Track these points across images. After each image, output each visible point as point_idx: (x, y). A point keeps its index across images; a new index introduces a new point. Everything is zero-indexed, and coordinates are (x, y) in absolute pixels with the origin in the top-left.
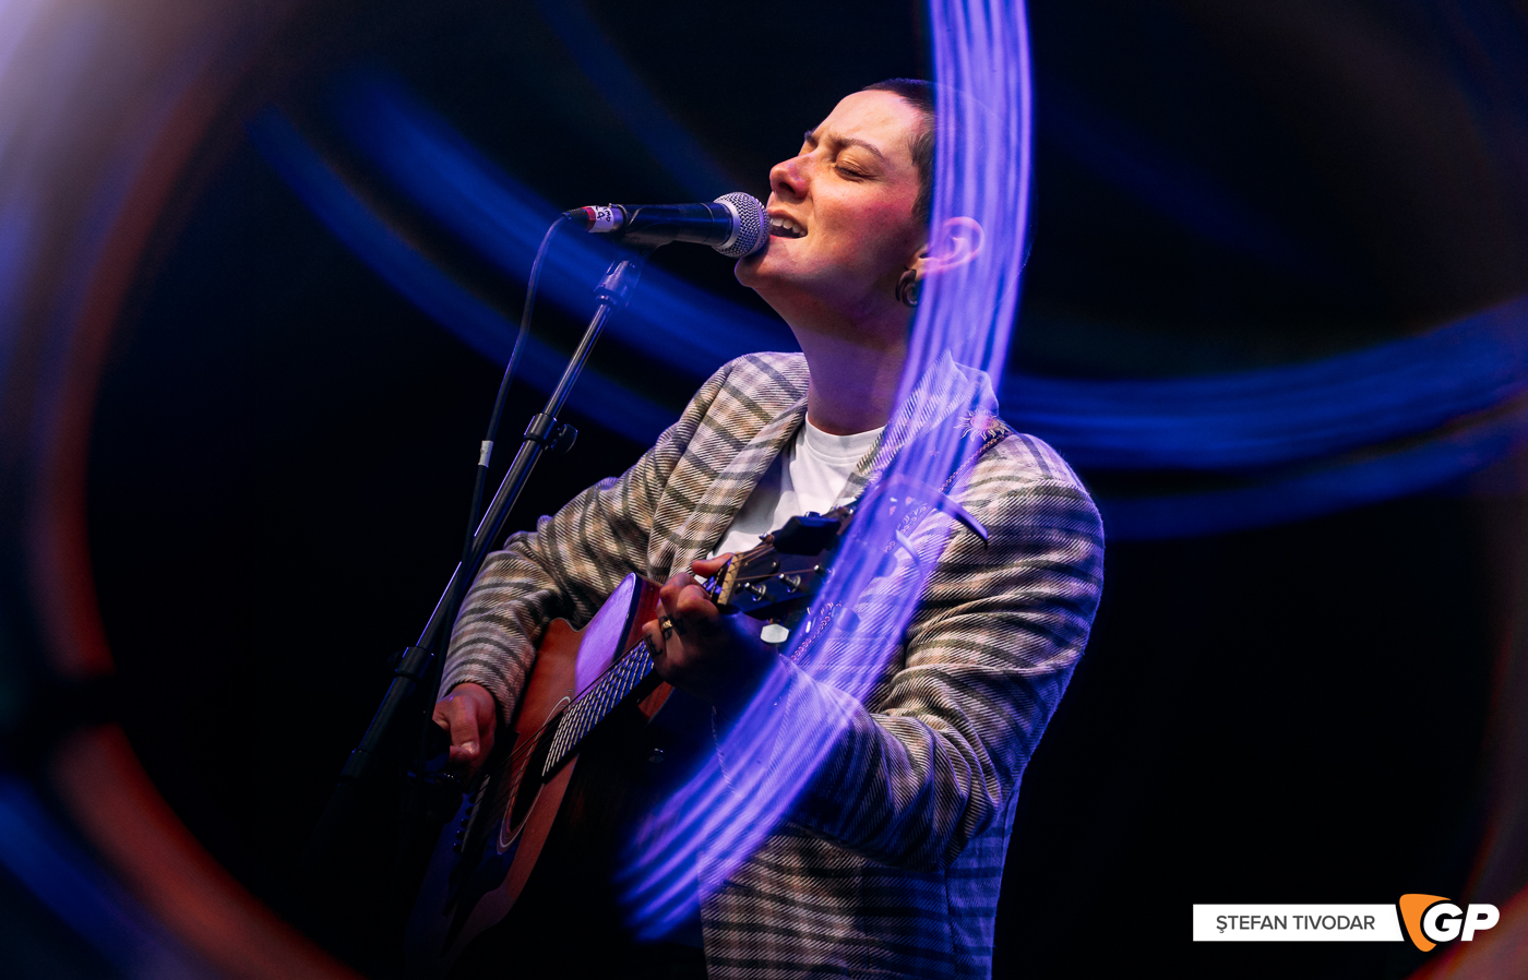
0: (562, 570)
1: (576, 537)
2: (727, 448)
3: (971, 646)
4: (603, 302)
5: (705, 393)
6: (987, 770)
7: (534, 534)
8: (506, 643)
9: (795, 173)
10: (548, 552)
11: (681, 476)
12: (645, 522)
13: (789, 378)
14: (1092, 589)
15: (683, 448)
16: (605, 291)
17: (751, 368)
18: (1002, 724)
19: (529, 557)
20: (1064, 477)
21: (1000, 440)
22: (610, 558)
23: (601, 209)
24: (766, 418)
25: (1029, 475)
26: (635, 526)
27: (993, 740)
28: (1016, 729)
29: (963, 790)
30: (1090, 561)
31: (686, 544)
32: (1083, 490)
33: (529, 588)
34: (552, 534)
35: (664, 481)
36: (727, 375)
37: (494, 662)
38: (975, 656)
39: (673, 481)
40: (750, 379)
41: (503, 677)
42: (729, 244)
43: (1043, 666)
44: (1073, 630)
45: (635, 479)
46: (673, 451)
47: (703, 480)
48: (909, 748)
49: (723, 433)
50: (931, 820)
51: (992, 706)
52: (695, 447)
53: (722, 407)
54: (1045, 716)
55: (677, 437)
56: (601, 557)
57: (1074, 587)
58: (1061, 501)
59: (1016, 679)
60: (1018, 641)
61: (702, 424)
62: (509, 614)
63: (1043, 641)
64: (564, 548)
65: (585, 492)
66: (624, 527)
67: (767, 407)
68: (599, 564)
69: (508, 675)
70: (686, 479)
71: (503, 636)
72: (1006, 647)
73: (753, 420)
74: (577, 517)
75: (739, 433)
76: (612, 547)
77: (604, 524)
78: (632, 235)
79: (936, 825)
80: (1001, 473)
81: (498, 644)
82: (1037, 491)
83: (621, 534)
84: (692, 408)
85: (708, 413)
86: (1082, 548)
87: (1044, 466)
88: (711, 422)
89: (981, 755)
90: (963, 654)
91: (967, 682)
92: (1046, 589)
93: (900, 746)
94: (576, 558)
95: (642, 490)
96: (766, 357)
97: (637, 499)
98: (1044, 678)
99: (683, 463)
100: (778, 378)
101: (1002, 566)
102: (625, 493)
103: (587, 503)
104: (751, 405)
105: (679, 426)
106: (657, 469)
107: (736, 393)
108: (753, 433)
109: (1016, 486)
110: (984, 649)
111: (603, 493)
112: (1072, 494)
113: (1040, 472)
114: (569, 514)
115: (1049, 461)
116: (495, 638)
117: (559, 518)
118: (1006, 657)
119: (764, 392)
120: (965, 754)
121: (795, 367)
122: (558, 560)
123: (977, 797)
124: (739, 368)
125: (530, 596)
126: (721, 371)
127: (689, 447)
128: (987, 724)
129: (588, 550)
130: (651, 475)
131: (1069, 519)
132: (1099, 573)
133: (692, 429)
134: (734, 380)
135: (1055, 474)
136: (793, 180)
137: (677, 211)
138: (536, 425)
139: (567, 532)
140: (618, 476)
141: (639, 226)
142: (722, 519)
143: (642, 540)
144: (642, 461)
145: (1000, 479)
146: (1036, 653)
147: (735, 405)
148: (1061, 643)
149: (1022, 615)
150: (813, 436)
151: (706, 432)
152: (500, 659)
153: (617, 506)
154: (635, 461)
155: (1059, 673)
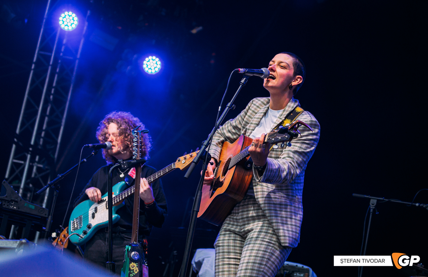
0: (225, 135)
1: (227, 130)
2: (254, 114)
3: (296, 146)
4: (241, 85)
5: (249, 105)
6: (297, 168)
7: (219, 129)
8: (215, 149)
9: (274, 67)
10: (222, 132)
11: (247, 119)
12: (239, 126)
13: (264, 102)
14: (318, 137)
15: (246, 114)
16: (242, 83)
17: (257, 100)
18: (301, 159)
19: (218, 133)
20: (314, 119)
21: (302, 112)
22: (233, 133)
23: (241, 69)
24: (260, 109)
25: (308, 118)
26: (238, 127)
27: (299, 162)
28: (303, 160)
29: (292, 172)
30: (318, 133)
31: (249, 129)
32: (317, 121)
33: (219, 140)
34: (223, 129)
35: (243, 120)
36: (253, 102)
37: (214, 153)
38: (297, 148)
39: (245, 119)
40: (257, 102)
41: (216, 155)
42: (262, 76)
43: (308, 150)
44: (313, 144)
45: (237, 119)
46: (245, 114)
47: (250, 119)
48: (285, 167)
49: (253, 111)
50: (287, 178)
51: (299, 156)
52: (248, 114)
53: (252, 107)
54: (309, 158)
55: (245, 112)
56: (232, 133)
57: (315, 137)
58: (314, 123)
59: (303, 152)
60: (304, 146)
61: (249, 110)
62: (215, 144)
63: (309, 146)
64: (225, 131)
65: (227, 122)
66: (235, 127)
67: (261, 107)
68: (231, 134)
69: (217, 155)
70: (248, 119)
71: (215, 148)
72: (302, 147)
73: (258, 109)
74: (227, 126)
75: (256, 111)
76: (234, 131)
77: (232, 127)
78: (246, 74)
79: (288, 179)
80: (304, 117)
81: (214, 149)
82: (310, 121)
83: (235, 128)
84: (247, 107)
85: (250, 108)
86: (317, 130)
87: (311, 117)
88: (251, 110)
89: (296, 165)
90: (295, 147)
91: (295, 152)
92: (310, 137)
93: (283, 167)
94: (227, 133)
95: (238, 121)
96: (259, 98)
97: (238, 123)
98: (308, 152)
99: (247, 117)
100: (262, 102)
101: (303, 133)
102: (235, 122)
103: (228, 123)
104: (258, 107)
105: (245, 110)
106: (242, 117)
107: (255, 105)
108: (258, 111)
109: (306, 120)
110: (299, 147)
111: (231, 122)
112: (315, 121)
113: (310, 118)
114: (225, 125)
115: (311, 116)
116: (213, 148)
117: (224, 126)
118: (302, 148)
119: (260, 105)
120: (293, 165)
121: (265, 100)
122: (224, 133)
123: (295, 173)
124: (255, 100)
125: (219, 141)
126: (251, 101)
127: (247, 114)
128: (298, 160)
129: (229, 131)
130: (240, 119)
131: (315, 126)
132: (319, 135)
133: (248, 111)
134: (254, 103)
135: (313, 118)
136: (273, 69)
137: (254, 70)
138: (229, 104)
139: (225, 129)
140: (233, 119)
141: (247, 72)
142: (255, 125)
143: (239, 130)
144: (238, 116)
145: (303, 118)
146: (307, 148)
147: (255, 107)
148: (312, 146)
149: (306, 142)
150: (271, 111)
151: (250, 111)
152: (215, 152)
153: (234, 124)
154: (237, 116)
155: (311, 151)
